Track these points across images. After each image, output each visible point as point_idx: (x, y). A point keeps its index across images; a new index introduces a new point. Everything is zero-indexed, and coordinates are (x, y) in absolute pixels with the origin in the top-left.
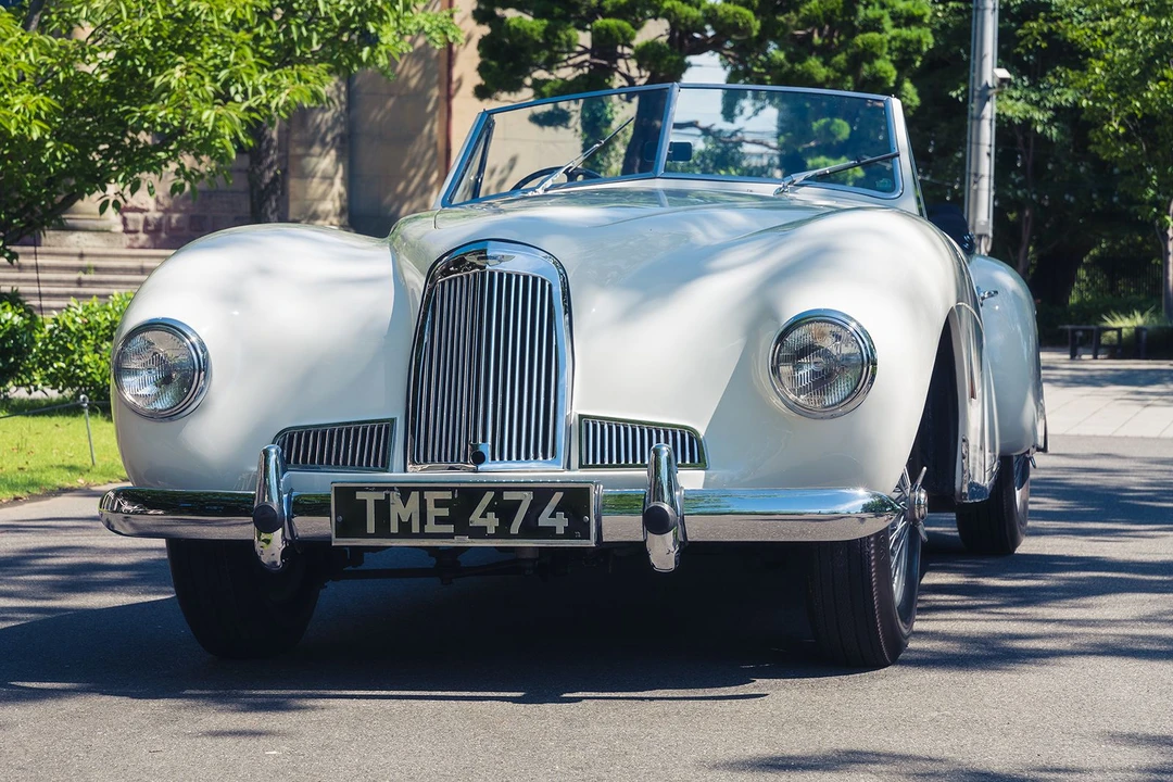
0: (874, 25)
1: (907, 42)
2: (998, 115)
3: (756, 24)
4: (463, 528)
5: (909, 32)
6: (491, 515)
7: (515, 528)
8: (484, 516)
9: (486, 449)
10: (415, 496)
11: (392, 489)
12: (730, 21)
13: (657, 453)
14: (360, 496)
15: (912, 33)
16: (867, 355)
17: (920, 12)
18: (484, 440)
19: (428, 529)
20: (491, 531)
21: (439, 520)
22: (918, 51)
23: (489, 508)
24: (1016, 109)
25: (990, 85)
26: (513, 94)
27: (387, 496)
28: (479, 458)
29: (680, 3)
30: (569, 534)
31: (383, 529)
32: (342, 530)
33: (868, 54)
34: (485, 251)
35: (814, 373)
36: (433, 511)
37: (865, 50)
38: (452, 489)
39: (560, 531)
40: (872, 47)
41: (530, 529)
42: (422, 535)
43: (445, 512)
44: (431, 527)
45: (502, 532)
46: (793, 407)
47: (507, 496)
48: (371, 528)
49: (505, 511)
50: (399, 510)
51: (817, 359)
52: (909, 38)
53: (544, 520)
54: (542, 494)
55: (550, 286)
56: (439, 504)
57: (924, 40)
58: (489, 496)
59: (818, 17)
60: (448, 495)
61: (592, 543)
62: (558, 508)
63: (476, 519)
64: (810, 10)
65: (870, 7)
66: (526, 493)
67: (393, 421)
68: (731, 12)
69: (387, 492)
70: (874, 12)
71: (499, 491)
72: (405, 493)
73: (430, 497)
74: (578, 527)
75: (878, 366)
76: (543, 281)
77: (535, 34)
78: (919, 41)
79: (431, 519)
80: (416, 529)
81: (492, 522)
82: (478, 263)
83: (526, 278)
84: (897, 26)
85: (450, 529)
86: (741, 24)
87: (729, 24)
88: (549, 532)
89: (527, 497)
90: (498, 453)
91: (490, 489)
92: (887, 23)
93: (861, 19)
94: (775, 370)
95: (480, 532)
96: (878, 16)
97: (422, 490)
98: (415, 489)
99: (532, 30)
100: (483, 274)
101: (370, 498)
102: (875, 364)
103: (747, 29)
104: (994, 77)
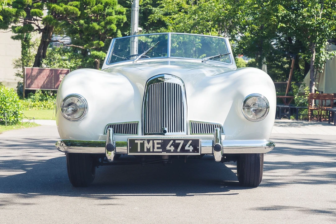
0: (110, 14)
1: (120, 19)
2: (139, 40)
3: (79, 13)
5: (120, 16)
12: (72, 11)
15: (121, 17)
17: (123, 11)
22: (122, 22)
24: (143, 39)
25: (136, 32)
26: (5, 30)
29: (57, 5)
33: (110, 22)
37: (110, 21)
40: (112, 20)
52: (120, 18)
57: (124, 19)
59: (97, 11)
64: (94, 9)
65: (109, 9)
68: (72, 9)
70: (110, 10)
77: (13, 12)
78: (123, 19)
84: (116, 14)
86: (75, 12)
87: (71, 12)
92: (114, 13)
93: (106, 12)
96: (111, 12)
99: (12, 11)
103: (77, 14)
104: (137, 30)
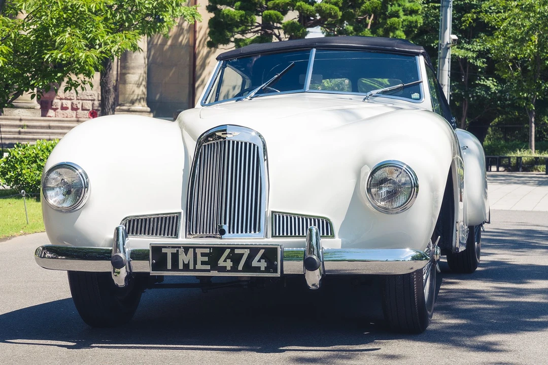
0: (396, 15)
1: (411, 22)
2: (452, 56)
3: (340, 14)
4: (215, 267)
5: (411, 18)
6: (229, 261)
7: (240, 267)
8: (225, 261)
9: (226, 227)
10: (191, 250)
11: (180, 247)
12: (328, 12)
13: (311, 230)
14: (164, 250)
15: (413, 18)
16: (414, 183)
17: (417, 8)
18: (225, 223)
19: (197, 267)
20: (229, 268)
21: (203, 263)
22: (416, 27)
23: (228, 257)
24: (461, 53)
25: (449, 43)
26: (225, 45)
27: (178, 251)
28: (222, 232)
29: (304, 3)
30: (267, 270)
31: (175, 267)
32: (155, 267)
33: (393, 28)
34: (225, 130)
35: (388, 192)
36: (200, 259)
37: (391, 26)
38: (210, 248)
39: (263, 269)
40: (394, 25)
41: (248, 267)
42: (195, 270)
43: (206, 259)
44: (199, 266)
45: (234, 269)
46: (378, 208)
47: (237, 251)
48: (169, 266)
49: (236, 259)
50: (183, 258)
51: (389, 185)
52: (411, 20)
53: (255, 263)
54: (254, 250)
55: (258, 147)
56: (203, 255)
57: (419, 21)
58: (228, 251)
59: (369, 10)
60: (207, 251)
61: (278, 275)
62: (262, 258)
63: (221, 263)
64: (365, 7)
65: (393, 6)
66: (246, 250)
67: (180, 213)
68: (328, 8)
69: (178, 249)
70: (395, 8)
71: (233, 249)
72: (186, 249)
73: (199, 251)
74: (271, 267)
75: (419, 188)
76: (254, 145)
77: (236, 17)
78: (416, 22)
79: (199, 262)
80: (191, 267)
81: (229, 264)
82: (222, 136)
83: (246, 144)
84: (405, 15)
85: (208, 267)
86: (333, 13)
87: (328, 13)
88: (257, 269)
89: (247, 252)
90: (232, 229)
91: (228, 248)
92: (401, 13)
93: (389, 11)
94: (369, 190)
95: (223, 269)
96: (397, 10)
97: (194, 248)
98: (191, 247)
99: (235, 15)
100: (225, 142)
101: (169, 252)
102: (417, 187)
103: (335, 16)
104: (450, 39)
